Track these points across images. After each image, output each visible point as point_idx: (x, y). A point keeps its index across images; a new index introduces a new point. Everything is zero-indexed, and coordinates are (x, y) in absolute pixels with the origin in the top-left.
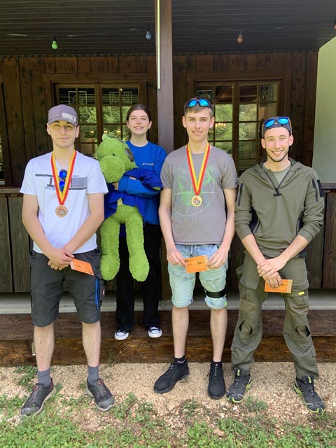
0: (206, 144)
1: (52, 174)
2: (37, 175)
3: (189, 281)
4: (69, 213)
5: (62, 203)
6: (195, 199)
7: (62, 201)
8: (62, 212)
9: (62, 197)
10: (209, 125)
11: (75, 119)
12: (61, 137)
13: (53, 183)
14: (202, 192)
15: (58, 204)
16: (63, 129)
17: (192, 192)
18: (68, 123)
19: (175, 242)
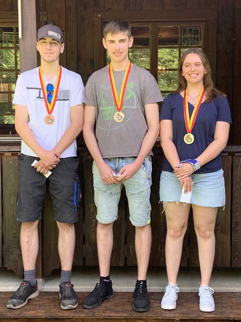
0: (127, 63)
1: (41, 88)
2: (27, 88)
3: (115, 196)
4: (56, 121)
5: (50, 113)
6: (118, 115)
7: (50, 110)
8: (50, 121)
9: (50, 107)
10: (129, 45)
11: (60, 36)
12: (47, 52)
13: (42, 95)
14: (124, 107)
15: (46, 114)
16: (48, 45)
17: (113, 107)
18: (53, 40)
19: (102, 156)
